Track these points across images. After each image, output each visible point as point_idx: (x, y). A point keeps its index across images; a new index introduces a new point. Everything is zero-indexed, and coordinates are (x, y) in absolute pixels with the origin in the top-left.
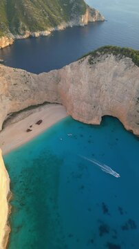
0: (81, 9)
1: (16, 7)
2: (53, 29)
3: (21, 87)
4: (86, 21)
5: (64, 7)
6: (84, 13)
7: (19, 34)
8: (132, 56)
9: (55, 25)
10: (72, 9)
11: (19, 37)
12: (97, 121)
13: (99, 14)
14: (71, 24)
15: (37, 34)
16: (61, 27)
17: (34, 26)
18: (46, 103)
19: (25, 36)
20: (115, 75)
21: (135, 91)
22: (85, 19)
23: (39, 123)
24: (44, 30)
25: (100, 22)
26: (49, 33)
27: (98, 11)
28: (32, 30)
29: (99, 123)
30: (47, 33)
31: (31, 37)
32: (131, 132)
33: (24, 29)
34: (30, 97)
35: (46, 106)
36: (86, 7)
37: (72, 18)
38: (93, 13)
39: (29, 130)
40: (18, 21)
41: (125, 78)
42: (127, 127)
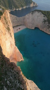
0: (31, 2)
1: (11, 1)
2: (22, 8)
3: (15, 20)
4: (32, 6)
5: (25, 2)
6: (31, 3)
7: (12, 9)
8: (41, 12)
9: (23, 7)
10: (28, 2)
11: (12, 10)
12: (33, 28)
13: (36, 4)
14: (27, 7)
15: (17, 9)
16: (24, 8)
17: (16, 7)
18: (21, 25)
19: (14, 10)
20: (38, 16)
21: (42, 20)
22: (32, 5)
23: (19, 29)
24: (19, 8)
25: (36, 6)
26: (21, 9)
27: (36, 3)
28: (16, 8)
29: (34, 29)
30: (20, 9)
31: (15, 10)
32: (41, 30)
33: (13, 8)
34: (17, 23)
35: (21, 26)
36: (32, 1)
37: (28, 5)
38: (34, 3)
39: (17, 30)
40: (12, 6)
41: (40, 17)
42: (40, 29)
